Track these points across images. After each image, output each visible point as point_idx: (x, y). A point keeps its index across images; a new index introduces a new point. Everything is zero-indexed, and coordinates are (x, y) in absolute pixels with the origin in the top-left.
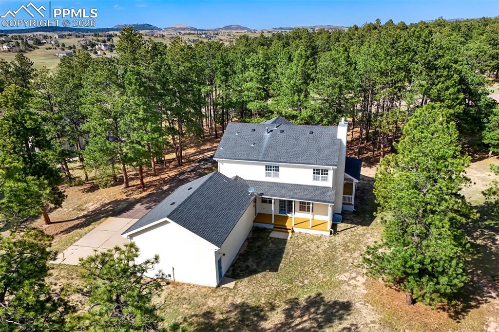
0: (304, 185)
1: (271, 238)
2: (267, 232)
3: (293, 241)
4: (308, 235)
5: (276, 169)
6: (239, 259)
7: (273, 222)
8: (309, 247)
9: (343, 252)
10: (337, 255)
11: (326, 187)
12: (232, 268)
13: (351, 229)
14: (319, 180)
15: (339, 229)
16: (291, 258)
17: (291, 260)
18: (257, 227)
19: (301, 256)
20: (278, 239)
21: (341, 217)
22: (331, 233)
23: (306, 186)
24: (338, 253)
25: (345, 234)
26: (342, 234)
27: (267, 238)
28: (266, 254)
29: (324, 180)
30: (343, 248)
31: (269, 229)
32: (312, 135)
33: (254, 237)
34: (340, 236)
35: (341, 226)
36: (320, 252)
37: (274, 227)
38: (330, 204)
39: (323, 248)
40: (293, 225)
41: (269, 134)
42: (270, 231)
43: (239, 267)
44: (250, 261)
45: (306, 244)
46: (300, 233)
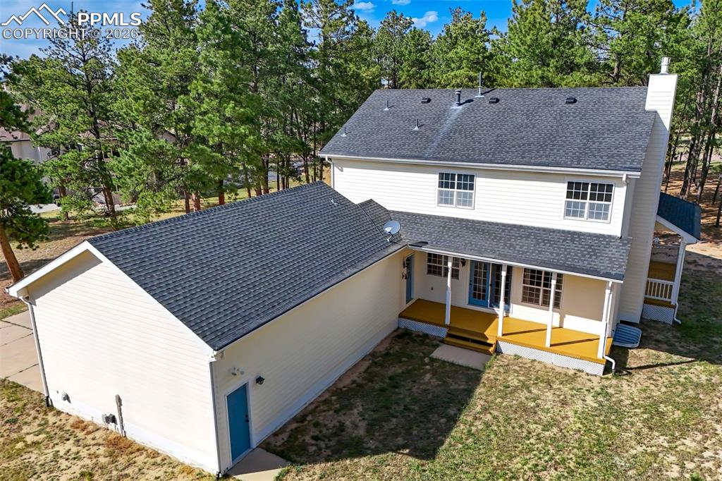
0: (539, 229)
1: (433, 360)
2: (427, 345)
3: (492, 377)
4: (538, 367)
5: (467, 182)
6: (326, 402)
7: (448, 322)
8: (535, 400)
9: (645, 430)
10: (625, 435)
11: (602, 236)
12: (294, 426)
13: (671, 367)
14: (582, 215)
15: (631, 363)
16: (477, 423)
17: (474, 429)
18: (406, 329)
19: (508, 420)
20: (453, 364)
21: (637, 332)
22: (607, 370)
23: (544, 230)
24: (626, 430)
25: (650, 378)
26: (640, 377)
27: (422, 359)
28: (408, 400)
29: (598, 216)
30: (645, 416)
31: (435, 338)
32: (572, 106)
33: (391, 351)
34: (635, 380)
35: (639, 356)
36: (567, 417)
37: (449, 335)
38: (611, 281)
39: (579, 406)
40: (500, 334)
41: (460, 107)
42: (435, 342)
43: (316, 425)
44: (355, 411)
45: (528, 388)
46: (517, 357)
